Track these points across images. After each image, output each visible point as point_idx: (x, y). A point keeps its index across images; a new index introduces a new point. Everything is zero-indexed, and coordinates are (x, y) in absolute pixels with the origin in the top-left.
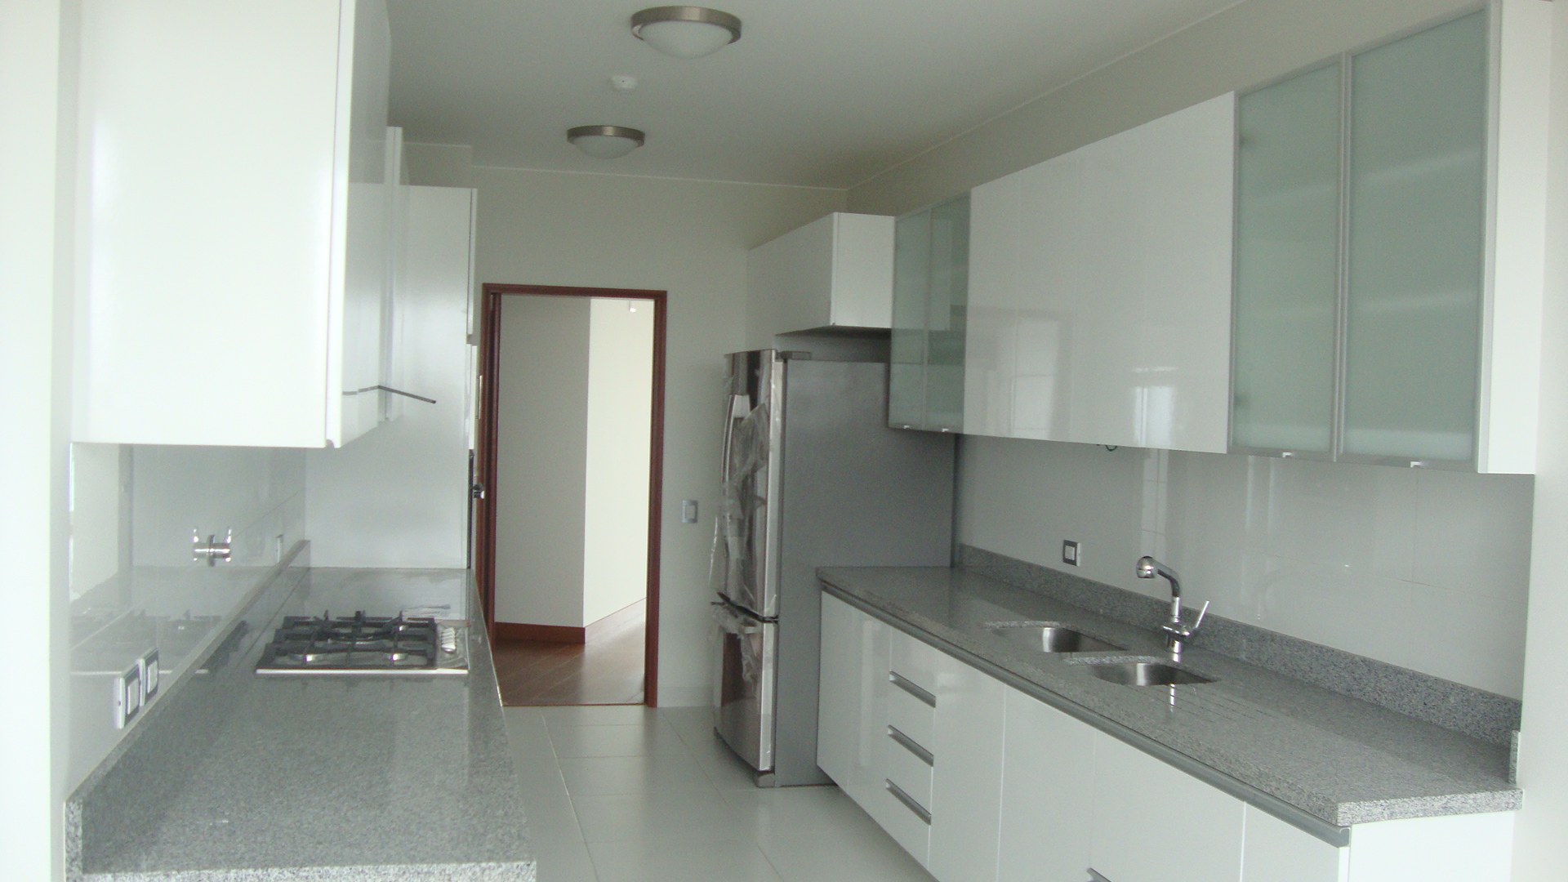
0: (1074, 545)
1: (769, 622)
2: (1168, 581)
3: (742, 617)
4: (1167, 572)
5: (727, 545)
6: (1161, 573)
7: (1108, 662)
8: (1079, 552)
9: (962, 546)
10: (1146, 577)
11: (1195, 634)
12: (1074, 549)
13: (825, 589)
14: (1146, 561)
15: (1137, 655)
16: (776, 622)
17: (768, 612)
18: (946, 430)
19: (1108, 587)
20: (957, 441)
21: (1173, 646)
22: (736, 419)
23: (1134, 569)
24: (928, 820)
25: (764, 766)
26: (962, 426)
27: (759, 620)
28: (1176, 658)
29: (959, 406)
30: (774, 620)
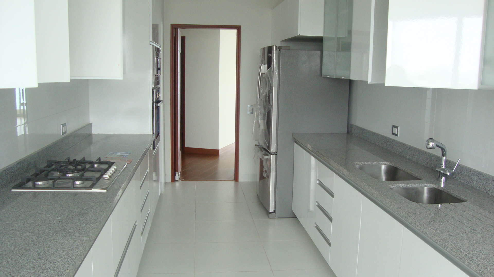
0: (397, 127)
1: (274, 154)
2: (440, 149)
3: (264, 152)
4: (441, 146)
5: (259, 123)
6: (437, 146)
7: (410, 186)
8: (399, 130)
9: (352, 125)
10: (430, 148)
11: (452, 174)
12: (397, 129)
13: (296, 142)
14: (431, 140)
15: (424, 183)
16: (276, 155)
17: (273, 150)
18: (343, 78)
19: (411, 147)
20: (351, 82)
21: (442, 178)
22: (261, 74)
23: (425, 142)
24: (330, 245)
25: (271, 210)
26: (350, 77)
27: (270, 153)
28: (442, 185)
29: (348, 67)
30: (276, 154)
